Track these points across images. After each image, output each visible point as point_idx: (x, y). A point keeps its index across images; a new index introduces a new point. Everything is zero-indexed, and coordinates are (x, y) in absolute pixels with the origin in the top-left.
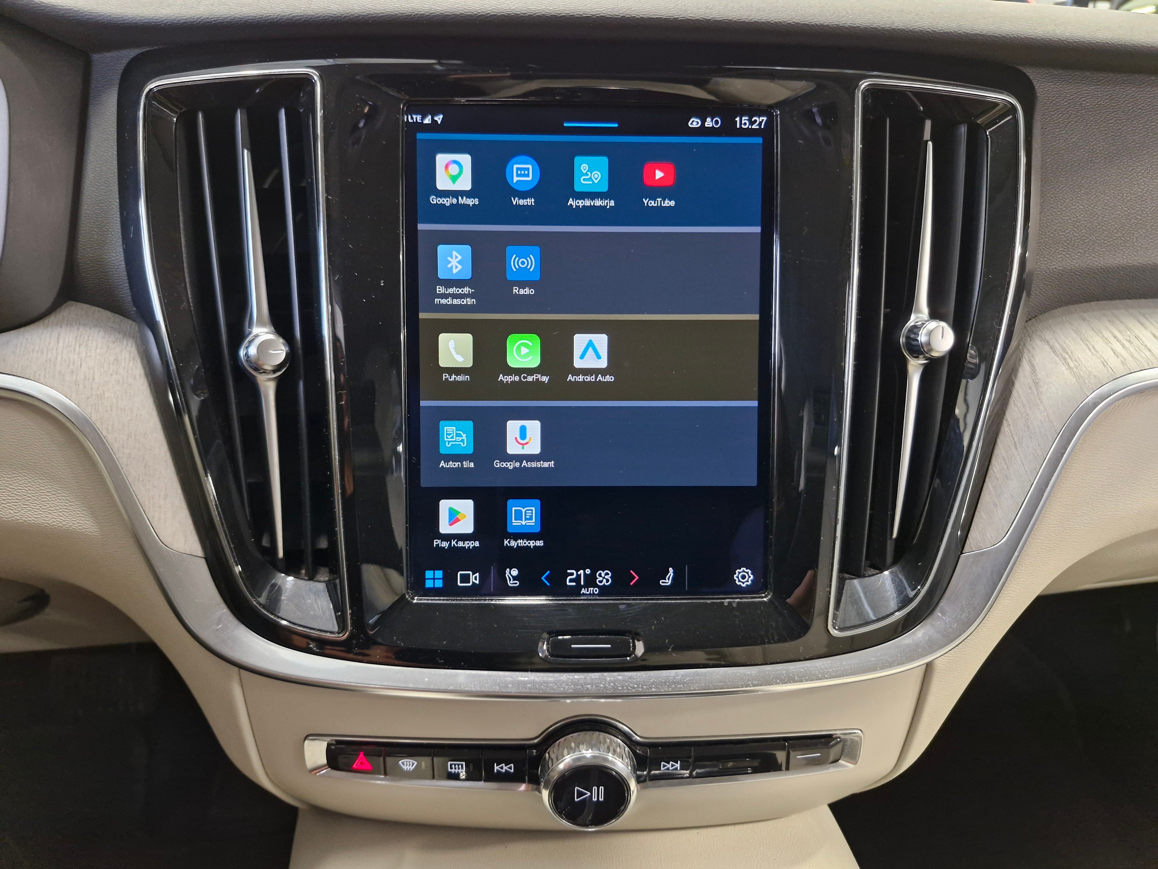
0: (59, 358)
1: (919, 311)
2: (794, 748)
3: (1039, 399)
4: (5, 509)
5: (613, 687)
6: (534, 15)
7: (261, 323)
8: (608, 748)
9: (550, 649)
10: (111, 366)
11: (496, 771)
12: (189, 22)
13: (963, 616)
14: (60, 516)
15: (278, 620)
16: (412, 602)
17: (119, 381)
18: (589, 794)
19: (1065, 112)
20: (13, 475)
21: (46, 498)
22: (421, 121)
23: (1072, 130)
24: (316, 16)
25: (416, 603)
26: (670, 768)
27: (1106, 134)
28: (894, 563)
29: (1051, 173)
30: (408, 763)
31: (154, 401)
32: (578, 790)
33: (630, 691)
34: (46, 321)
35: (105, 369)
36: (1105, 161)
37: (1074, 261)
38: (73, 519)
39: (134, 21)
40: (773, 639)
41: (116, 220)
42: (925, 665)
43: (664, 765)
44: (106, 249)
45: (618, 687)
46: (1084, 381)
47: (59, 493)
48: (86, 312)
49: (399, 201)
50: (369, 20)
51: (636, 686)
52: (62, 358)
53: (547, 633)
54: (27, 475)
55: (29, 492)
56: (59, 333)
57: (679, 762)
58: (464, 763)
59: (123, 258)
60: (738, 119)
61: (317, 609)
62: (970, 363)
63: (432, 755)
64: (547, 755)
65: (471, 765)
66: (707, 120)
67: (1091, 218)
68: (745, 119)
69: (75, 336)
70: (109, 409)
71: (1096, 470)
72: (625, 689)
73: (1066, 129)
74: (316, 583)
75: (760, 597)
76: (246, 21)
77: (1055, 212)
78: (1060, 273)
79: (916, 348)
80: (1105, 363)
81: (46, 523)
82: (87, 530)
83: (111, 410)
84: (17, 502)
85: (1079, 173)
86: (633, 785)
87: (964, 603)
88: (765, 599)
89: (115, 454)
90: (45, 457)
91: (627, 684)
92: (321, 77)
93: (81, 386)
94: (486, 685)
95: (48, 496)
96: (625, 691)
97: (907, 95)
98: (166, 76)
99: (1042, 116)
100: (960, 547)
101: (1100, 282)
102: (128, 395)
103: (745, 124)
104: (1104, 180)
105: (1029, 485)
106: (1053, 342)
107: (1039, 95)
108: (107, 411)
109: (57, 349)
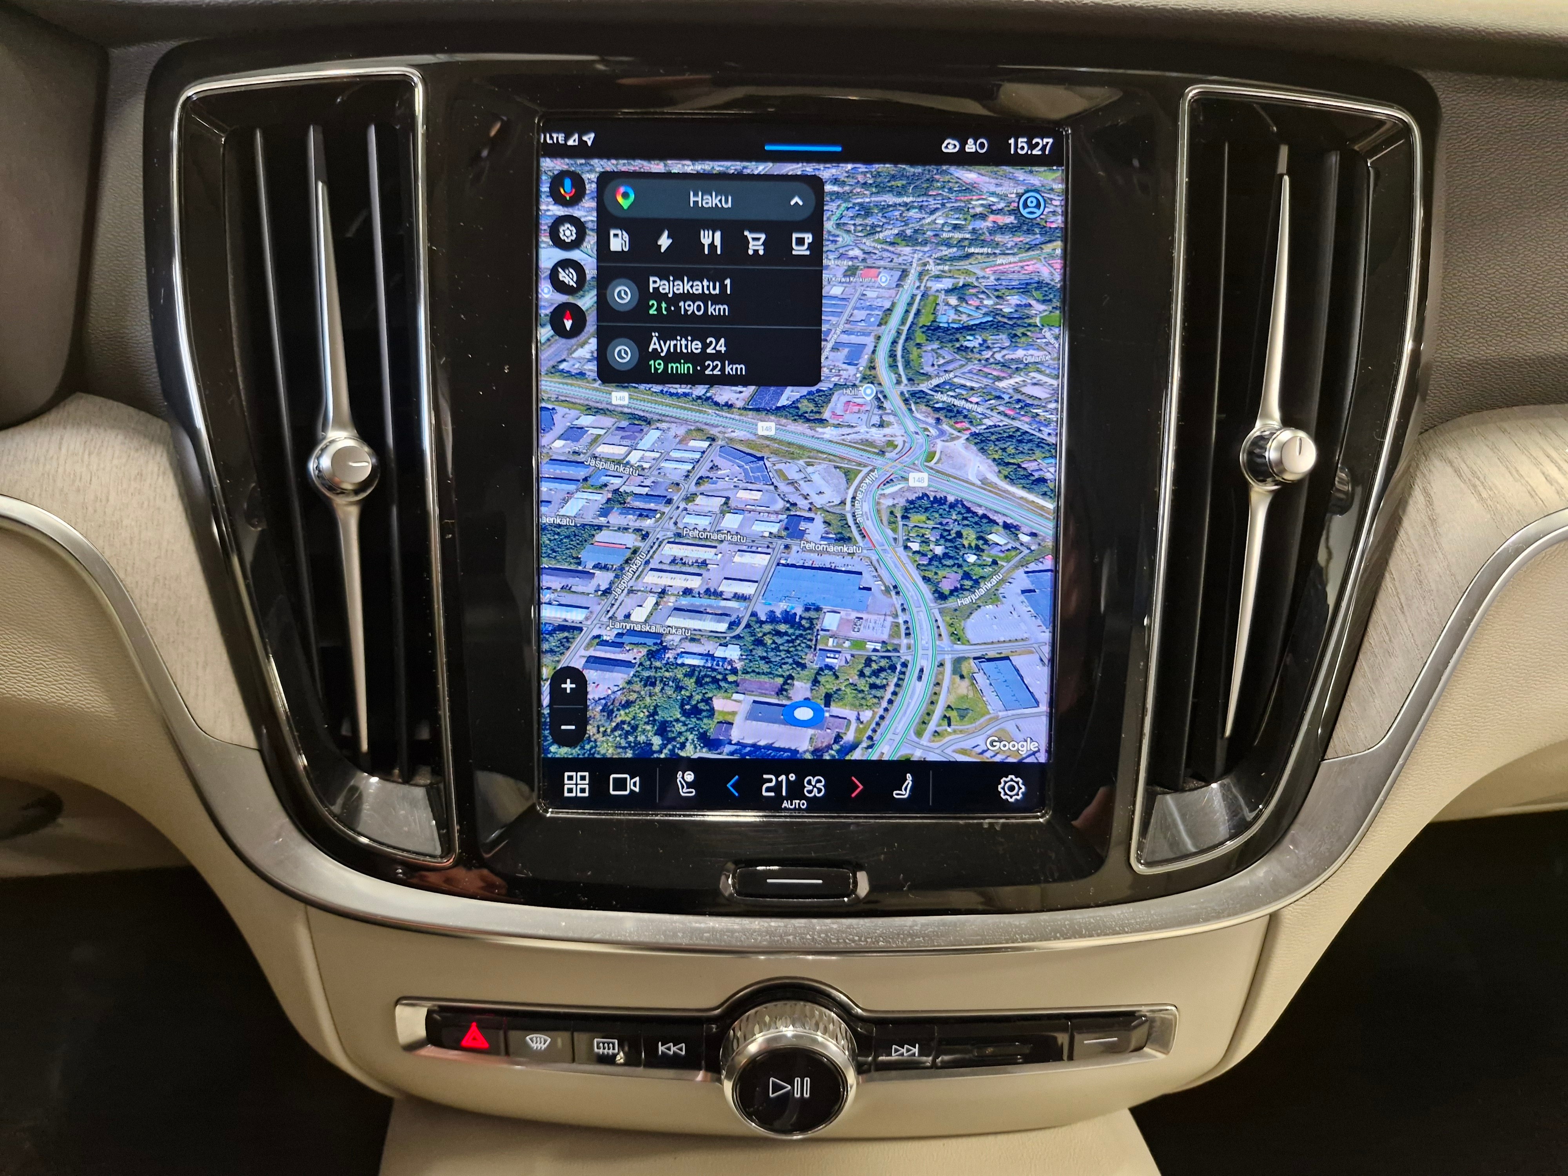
0: (61, 470)
1: (1267, 416)
2: (1080, 1028)
3: (1437, 543)
5: (824, 939)
7: (339, 424)
8: (817, 1025)
9: (737, 886)
10: (132, 483)
11: (660, 1053)
12: (241, 1)
13: (1322, 849)
14: (62, 690)
15: (356, 836)
16: (545, 817)
17: (143, 503)
18: (790, 1087)
19: (1481, 136)
21: (42, 664)
22: (563, 142)
23: (1490, 162)
25: (551, 818)
26: (906, 1054)
27: (1540, 167)
28: (1226, 774)
29: (1459, 222)
30: (538, 1039)
31: (191, 532)
32: (773, 1082)
33: (849, 946)
34: (45, 419)
35: (124, 487)
36: (1539, 206)
37: (1491, 348)
38: (79, 694)
39: (165, 1)
40: (1052, 876)
41: (141, 280)
42: (1268, 917)
43: (895, 1049)
44: (128, 321)
45: (831, 939)
46: (1502, 518)
47: (59, 658)
48: (100, 407)
49: (531, 254)
51: (857, 938)
52: (65, 471)
53: (735, 863)
54: (16, 632)
55: (18, 655)
56: (61, 436)
57: (917, 1046)
58: (616, 1042)
59: (150, 334)
60: (1012, 141)
61: (413, 824)
62: (1339, 490)
63: (573, 1030)
64: (731, 1032)
65: (626, 1044)
66: (969, 141)
67: (1516, 287)
68: (1022, 141)
69: (84, 440)
70: (128, 542)
71: (1516, 645)
72: (841, 943)
73: (1482, 160)
74: (414, 788)
75: (1034, 817)
77: (1464, 278)
78: (1469, 365)
79: (1263, 468)
80: (1533, 493)
81: (42, 699)
82: (98, 710)
83: (131, 543)
85: (1500, 223)
86: (851, 1077)
87: (1324, 828)
88: (1041, 820)
89: (135, 605)
90: (40, 608)
91: (844, 935)
92: (424, 81)
93: (90, 509)
94: (646, 933)
95: (44, 661)
96: (842, 946)
97: (1254, 108)
98: (209, 79)
99: (1448, 140)
100: (1321, 750)
101: (1528, 379)
102: (155, 523)
103: (1022, 148)
104: (1537, 233)
105: (1421, 664)
106: (1458, 462)
107: (1443, 110)
108: (125, 544)
109: (58, 459)
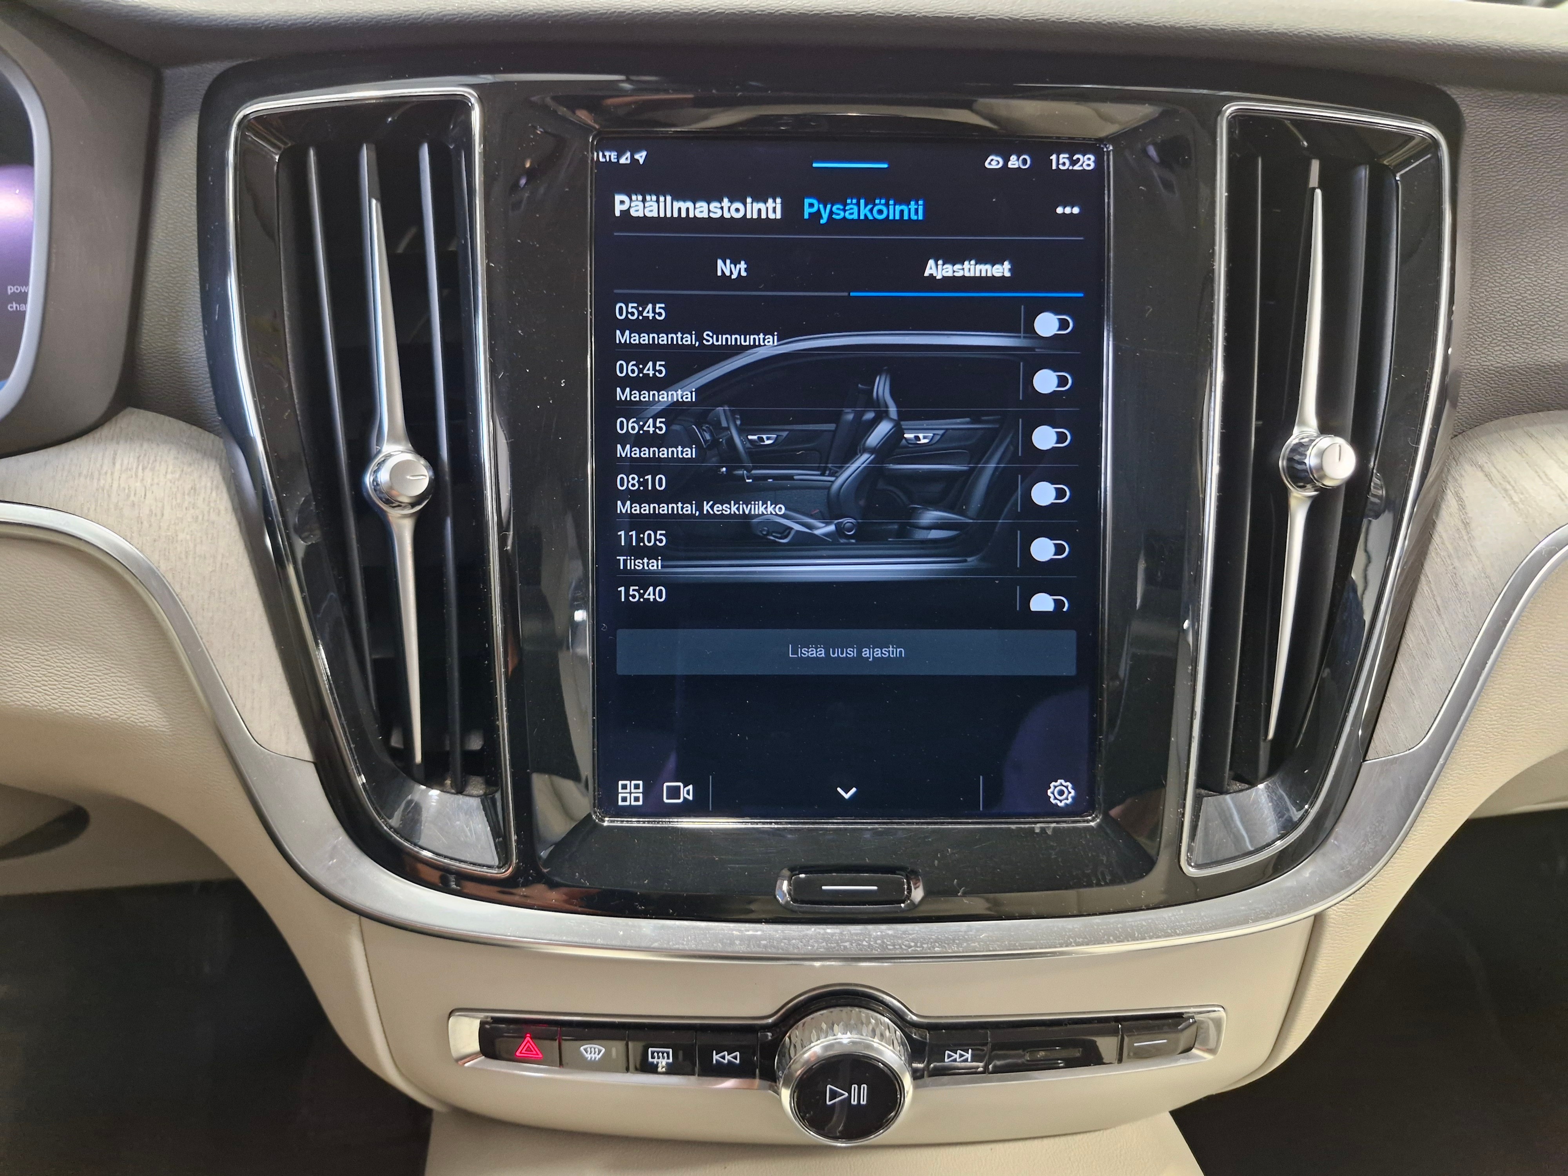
0: (115, 486)
1: (1303, 423)
2: (1129, 1031)
3: (1472, 546)
4: (39, 694)
5: (880, 945)
6: (776, 14)
7: (394, 439)
8: (874, 1031)
9: (792, 893)
10: (186, 497)
11: (714, 1062)
12: (300, 23)
13: (1366, 849)
14: (115, 704)
15: (416, 849)
16: (603, 826)
17: (197, 518)
18: (847, 1094)
19: (1504, 149)
20: (51, 647)
21: (95, 679)
22: (616, 160)
23: (1514, 174)
24: (474, 14)
25: (608, 827)
26: (958, 1060)
27: (1560, 180)
28: (1269, 774)
29: (1485, 233)
30: (593, 1049)
31: (245, 545)
32: (831, 1089)
33: (905, 952)
34: (97, 434)
35: (178, 501)
36: (1560, 218)
37: (1517, 355)
38: (133, 708)
39: (225, 23)
40: (1104, 879)
41: (194, 296)
42: (1313, 917)
43: (949, 1054)
44: (180, 336)
45: (887, 945)
46: (1534, 521)
47: (113, 673)
48: (152, 422)
49: (586, 269)
50: (548, 20)
51: (912, 944)
52: (119, 485)
53: (789, 870)
54: (69, 647)
55: (72, 670)
56: (114, 451)
57: (970, 1051)
58: (671, 1051)
59: (204, 349)
60: (1054, 157)
61: (469, 834)
62: (1375, 496)
63: (626, 1039)
64: (787, 1039)
65: (681, 1053)
66: (1011, 158)
67: (1541, 295)
68: (1064, 158)
69: (137, 455)
70: (183, 556)
71: (1550, 645)
72: (897, 949)
73: (1506, 173)
74: (467, 798)
75: (1084, 821)
76: (378, 22)
77: (1491, 287)
78: (1497, 372)
79: (1303, 474)
80: (1563, 496)
81: (96, 714)
82: (151, 724)
83: (187, 557)
84: (55, 685)
85: (1524, 234)
86: (907, 1081)
87: (1368, 829)
88: (1092, 824)
89: (191, 619)
90: (94, 623)
91: (900, 941)
92: (481, 99)
93: (146, 524)
94: (704, 942)
95: (98, 676)
96: (898, 952)
97: (1285, 125)
98: (265, 98)
99: (1472, 154)
100: (1362, 753)
101: (1554, 385)
102: (210, 536)
103: (1064, 164)
104: (1559, 243)
105: (1458, 664)
106: (1488, 467)
107: (1468, 125)
108: (180, 558)
109: (112, 474)
